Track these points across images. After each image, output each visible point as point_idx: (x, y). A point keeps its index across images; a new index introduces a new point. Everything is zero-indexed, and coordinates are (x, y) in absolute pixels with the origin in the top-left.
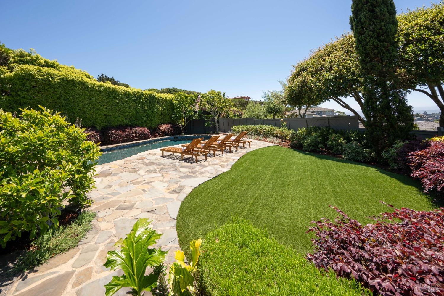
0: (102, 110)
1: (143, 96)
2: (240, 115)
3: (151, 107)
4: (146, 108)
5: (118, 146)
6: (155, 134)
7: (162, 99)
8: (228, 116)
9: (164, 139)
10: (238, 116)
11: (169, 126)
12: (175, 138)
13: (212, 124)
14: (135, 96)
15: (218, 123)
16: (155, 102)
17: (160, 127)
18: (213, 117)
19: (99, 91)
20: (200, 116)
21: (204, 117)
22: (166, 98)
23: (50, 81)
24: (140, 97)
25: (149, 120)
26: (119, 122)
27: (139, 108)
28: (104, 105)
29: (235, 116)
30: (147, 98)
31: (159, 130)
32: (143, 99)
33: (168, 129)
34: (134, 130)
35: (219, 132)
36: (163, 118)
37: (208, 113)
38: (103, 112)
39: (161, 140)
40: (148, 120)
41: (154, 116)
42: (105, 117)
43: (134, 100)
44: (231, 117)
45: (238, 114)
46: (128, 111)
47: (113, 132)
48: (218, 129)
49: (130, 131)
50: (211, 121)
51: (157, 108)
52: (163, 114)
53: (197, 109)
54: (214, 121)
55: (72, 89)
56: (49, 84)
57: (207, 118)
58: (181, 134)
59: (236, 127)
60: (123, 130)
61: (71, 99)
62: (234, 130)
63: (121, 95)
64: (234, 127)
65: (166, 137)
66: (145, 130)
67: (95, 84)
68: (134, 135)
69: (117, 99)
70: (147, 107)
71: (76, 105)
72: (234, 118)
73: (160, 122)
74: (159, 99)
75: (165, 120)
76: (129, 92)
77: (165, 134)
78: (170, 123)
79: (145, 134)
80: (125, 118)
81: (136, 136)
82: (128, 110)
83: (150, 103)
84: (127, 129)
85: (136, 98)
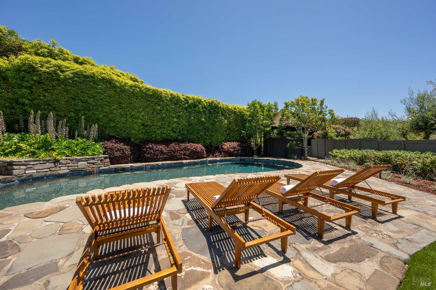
0: (138, 118)
1: (200, 104)
2: (347, 134)
3: (212, 118)
4: (203, 119)
5: (149, 165)
6: (215, 153)
7: (229, 110)
8: (325, 136)
9: (225, 161)
10: (342, 136)
11: (235, 144)
12: (241, 160)
13: (297, 145)
14: (188, 102)
15: (309, 144)
16: (218, 113)
17: (223, 144)
18: (300, 135)
19: (133, 93)
20: (280, 133)
21: (287, 134)
22: (235, 109)
23: (57, 75)
24: (195, 105)
25: (207, 135)
26: (164, 135)
27: (192, 118)
28: (141, 112)
29: (337, 137)
30: (205, 107)
31: (222, 149)
32: (199, 108)
33: (234, 148)
34: (183, 145)
35: (308, 157)
36: (229, 134)
37: (292, 129)
38: (140, 121)
39: (221, 161)
40: (205, 135)
41: (216, 131)
42: (142, 127)
43: (186, 109)
44: (331, 137)
45: (343, 132)
46: (175, 122)
47: (151, 146)
48: (306, 153)
49: (177, 148)
50: (296, 140)
51: (221, 122)
52: (229, 129)
53: (277, 123)
54: (302, 141)
55: (92, 88)
56: (58, 80)
57: (290, 135)
58: (252, 156)
59: (338, 151)
60: (167, 146)
61: (91, 101)
62: (335, 157)
63: (167, 100)
64: (334, 151)
65: (228, 158)
66: (199, 147)
67: (127, 83)
68: (182, 152)
69: (159, 105)
70: (205, 118)
71: (100, 109)
72: (335, 138)
73: (225, 139)
74: (224, 110)
75: (233, 137)
76: (178, 97)
77: (229, 153)
78: (238, 141)
79: (197, 152)
80: (173, 131)
81: (185, 154)
82: (175, 120)
83: (210, 113)
84: (173, 144)
85: (190, 106)
